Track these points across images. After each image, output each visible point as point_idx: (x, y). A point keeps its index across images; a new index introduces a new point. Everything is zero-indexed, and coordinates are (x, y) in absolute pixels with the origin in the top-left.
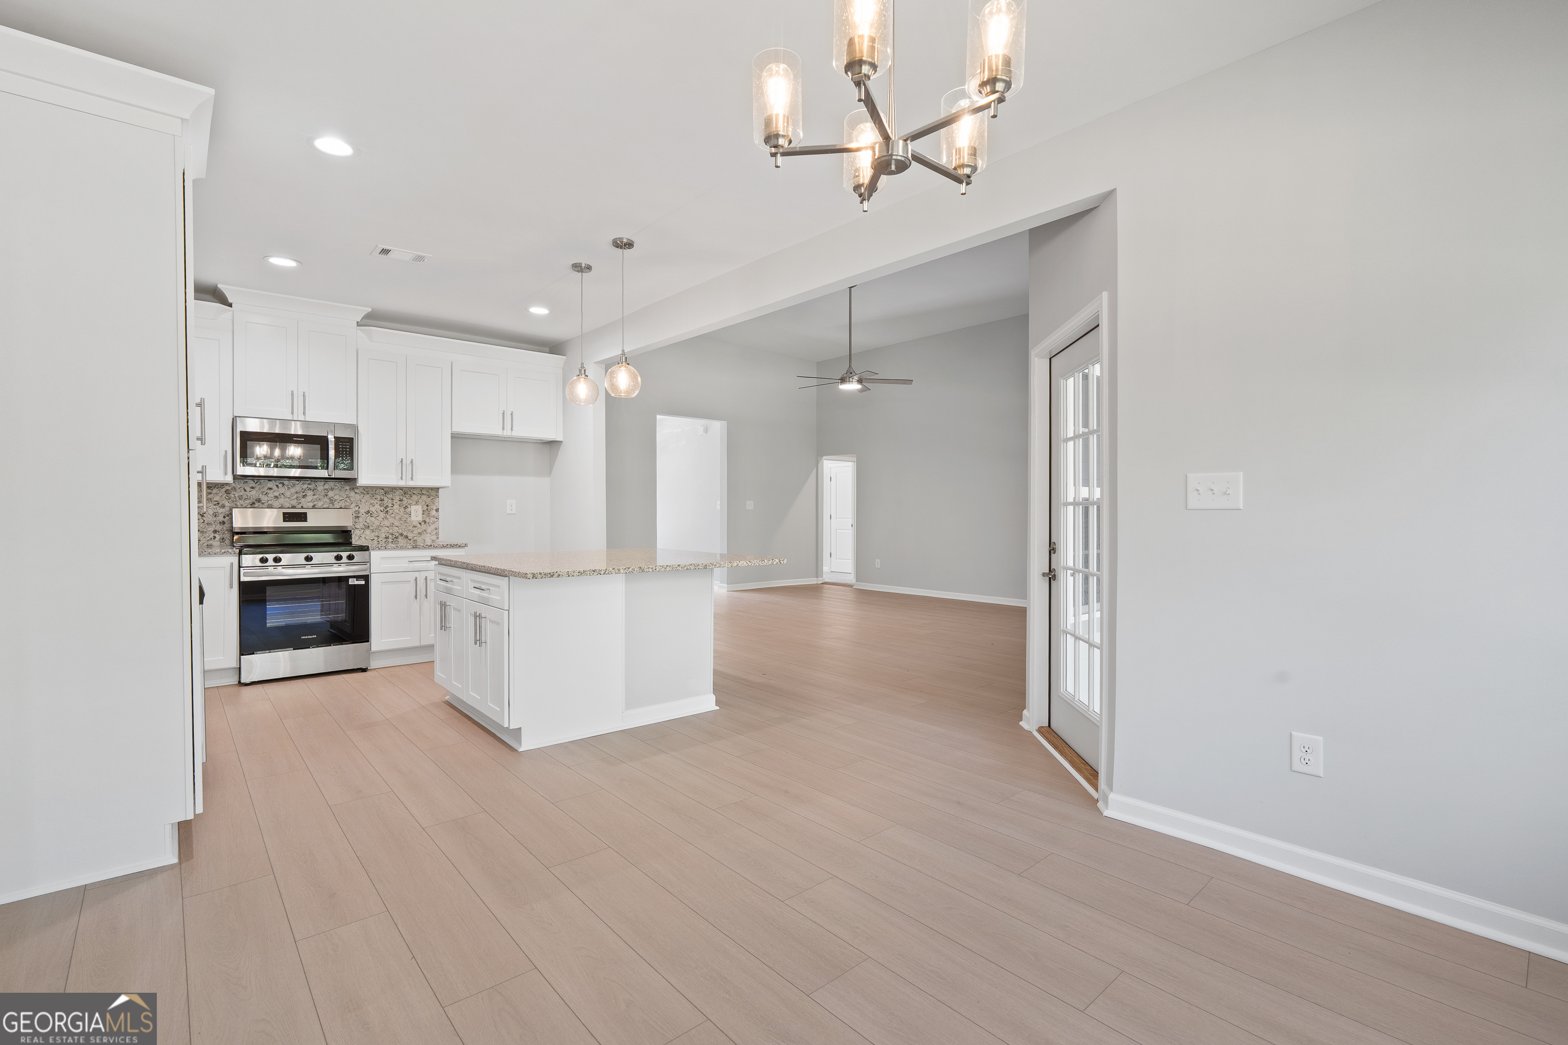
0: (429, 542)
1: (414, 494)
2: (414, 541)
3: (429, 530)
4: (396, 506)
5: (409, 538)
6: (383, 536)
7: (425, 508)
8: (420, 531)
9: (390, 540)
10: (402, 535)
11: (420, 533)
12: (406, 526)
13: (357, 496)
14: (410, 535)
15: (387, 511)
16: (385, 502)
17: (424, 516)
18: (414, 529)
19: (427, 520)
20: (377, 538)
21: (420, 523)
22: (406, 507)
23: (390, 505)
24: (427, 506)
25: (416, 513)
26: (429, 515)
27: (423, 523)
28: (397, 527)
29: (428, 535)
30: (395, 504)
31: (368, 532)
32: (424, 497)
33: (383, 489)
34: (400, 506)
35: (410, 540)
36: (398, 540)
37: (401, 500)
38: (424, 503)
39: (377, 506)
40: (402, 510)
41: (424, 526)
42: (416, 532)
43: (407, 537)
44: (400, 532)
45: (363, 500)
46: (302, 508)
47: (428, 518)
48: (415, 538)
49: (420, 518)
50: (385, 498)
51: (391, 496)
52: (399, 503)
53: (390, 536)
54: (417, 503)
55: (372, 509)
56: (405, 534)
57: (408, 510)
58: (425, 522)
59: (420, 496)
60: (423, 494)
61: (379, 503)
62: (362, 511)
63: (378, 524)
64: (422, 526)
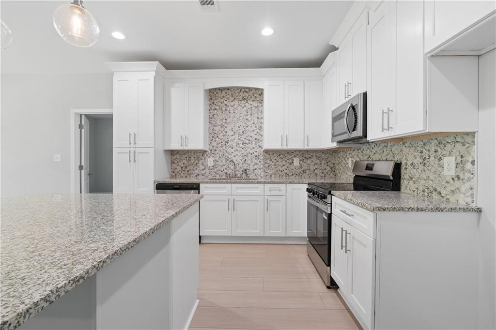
0: (462, 203)
1: (448, 142)
2: (447, 199)
3: (463, 189)
4: (432, 158)
5: (442, 195)
6: (421, 188)
7: (459, 159)
8: (453, 188)
9: (426, 194)
10: (435, 190)
11: (453, 192)
12: (439, 181)
13: (406, 149)
14: (444, 193)
15: (425, 163)
16: (424, 153)
17: (457, 169)
18: (447, 185)
19: (461, 176)
20: (416, 190)
21: (453, 179)
22: (440, 159)
23: (427, 157)
24: (462, 157)
25: (449, 163)
26: (463, 169)
27: (456, 179)
28: (432, 180)
29: (462, 195)
30: (431, 155)
31: (411, 183)
32: (458, 145)
33: (422, 141)
34: (435, 158)
35: (443, 197)
36: (432, 195)
37: (435, 152)
38: (458, 153)
39: (418, 158)
40: (437, 162)
41: (458, 183)
42: (448, 189)
43: (440, 193)
44: (434, 186)
45: (410, 153)
46: (373, 161)
47: (462, 173)
48: (448, 197)
49: (452, 173)
50: (424, 150)
51: (427, 147)
52: (434, 154)
53: (426, 190)
54: (450, 155)
55: (415, 161)
56: (438, 189)
57: (441, 162)
58: (458, 178)
59: (454, 144)
60: (457, 142)
61: (419, 155)
62: (409, 163)
63: (418, 177)
64: (456, 182)
